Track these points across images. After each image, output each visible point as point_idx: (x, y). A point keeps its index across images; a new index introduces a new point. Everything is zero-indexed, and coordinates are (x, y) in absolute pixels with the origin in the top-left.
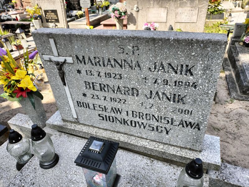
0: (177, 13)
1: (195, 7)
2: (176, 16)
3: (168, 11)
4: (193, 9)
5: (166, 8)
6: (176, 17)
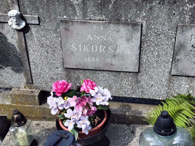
2: (175, 54)
3: (146, 36)
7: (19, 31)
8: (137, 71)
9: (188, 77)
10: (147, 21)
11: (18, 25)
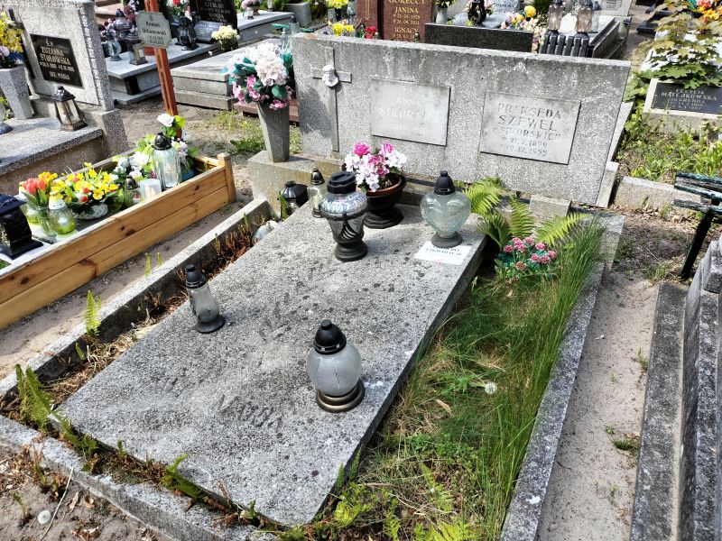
0: (490, 117)
1: (562, 102)
2: (483, 126)
3: (454, 102)
4: (555, 107)
5: (443, 88)
6: (486, 130)
7: (332, 88)
8: (444, 144)
9: (497, 155)
10: (455, 85)
11: (331, 81)
